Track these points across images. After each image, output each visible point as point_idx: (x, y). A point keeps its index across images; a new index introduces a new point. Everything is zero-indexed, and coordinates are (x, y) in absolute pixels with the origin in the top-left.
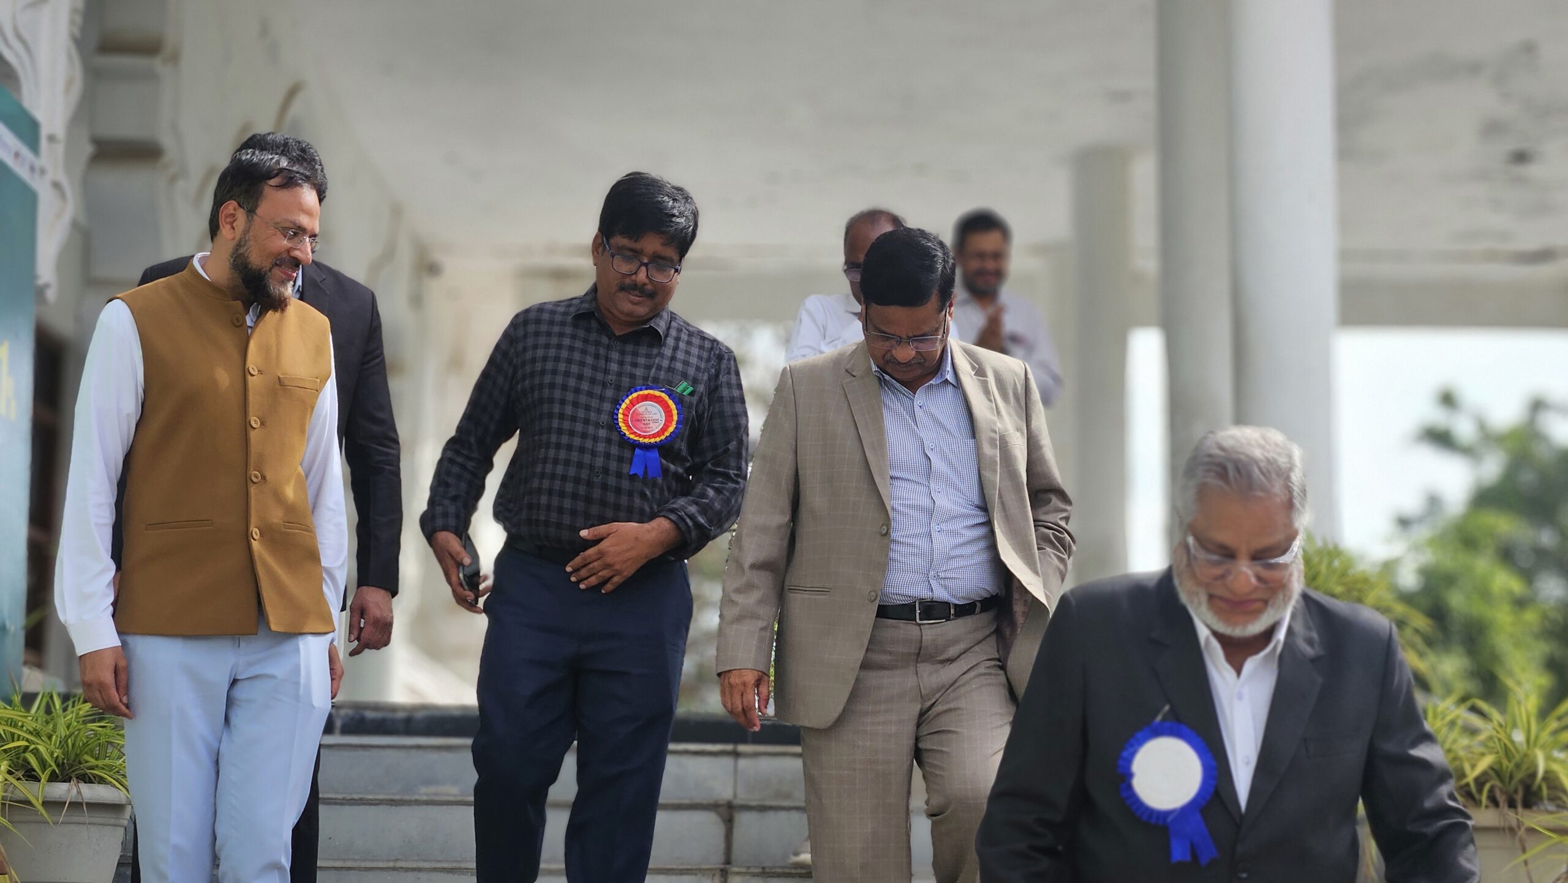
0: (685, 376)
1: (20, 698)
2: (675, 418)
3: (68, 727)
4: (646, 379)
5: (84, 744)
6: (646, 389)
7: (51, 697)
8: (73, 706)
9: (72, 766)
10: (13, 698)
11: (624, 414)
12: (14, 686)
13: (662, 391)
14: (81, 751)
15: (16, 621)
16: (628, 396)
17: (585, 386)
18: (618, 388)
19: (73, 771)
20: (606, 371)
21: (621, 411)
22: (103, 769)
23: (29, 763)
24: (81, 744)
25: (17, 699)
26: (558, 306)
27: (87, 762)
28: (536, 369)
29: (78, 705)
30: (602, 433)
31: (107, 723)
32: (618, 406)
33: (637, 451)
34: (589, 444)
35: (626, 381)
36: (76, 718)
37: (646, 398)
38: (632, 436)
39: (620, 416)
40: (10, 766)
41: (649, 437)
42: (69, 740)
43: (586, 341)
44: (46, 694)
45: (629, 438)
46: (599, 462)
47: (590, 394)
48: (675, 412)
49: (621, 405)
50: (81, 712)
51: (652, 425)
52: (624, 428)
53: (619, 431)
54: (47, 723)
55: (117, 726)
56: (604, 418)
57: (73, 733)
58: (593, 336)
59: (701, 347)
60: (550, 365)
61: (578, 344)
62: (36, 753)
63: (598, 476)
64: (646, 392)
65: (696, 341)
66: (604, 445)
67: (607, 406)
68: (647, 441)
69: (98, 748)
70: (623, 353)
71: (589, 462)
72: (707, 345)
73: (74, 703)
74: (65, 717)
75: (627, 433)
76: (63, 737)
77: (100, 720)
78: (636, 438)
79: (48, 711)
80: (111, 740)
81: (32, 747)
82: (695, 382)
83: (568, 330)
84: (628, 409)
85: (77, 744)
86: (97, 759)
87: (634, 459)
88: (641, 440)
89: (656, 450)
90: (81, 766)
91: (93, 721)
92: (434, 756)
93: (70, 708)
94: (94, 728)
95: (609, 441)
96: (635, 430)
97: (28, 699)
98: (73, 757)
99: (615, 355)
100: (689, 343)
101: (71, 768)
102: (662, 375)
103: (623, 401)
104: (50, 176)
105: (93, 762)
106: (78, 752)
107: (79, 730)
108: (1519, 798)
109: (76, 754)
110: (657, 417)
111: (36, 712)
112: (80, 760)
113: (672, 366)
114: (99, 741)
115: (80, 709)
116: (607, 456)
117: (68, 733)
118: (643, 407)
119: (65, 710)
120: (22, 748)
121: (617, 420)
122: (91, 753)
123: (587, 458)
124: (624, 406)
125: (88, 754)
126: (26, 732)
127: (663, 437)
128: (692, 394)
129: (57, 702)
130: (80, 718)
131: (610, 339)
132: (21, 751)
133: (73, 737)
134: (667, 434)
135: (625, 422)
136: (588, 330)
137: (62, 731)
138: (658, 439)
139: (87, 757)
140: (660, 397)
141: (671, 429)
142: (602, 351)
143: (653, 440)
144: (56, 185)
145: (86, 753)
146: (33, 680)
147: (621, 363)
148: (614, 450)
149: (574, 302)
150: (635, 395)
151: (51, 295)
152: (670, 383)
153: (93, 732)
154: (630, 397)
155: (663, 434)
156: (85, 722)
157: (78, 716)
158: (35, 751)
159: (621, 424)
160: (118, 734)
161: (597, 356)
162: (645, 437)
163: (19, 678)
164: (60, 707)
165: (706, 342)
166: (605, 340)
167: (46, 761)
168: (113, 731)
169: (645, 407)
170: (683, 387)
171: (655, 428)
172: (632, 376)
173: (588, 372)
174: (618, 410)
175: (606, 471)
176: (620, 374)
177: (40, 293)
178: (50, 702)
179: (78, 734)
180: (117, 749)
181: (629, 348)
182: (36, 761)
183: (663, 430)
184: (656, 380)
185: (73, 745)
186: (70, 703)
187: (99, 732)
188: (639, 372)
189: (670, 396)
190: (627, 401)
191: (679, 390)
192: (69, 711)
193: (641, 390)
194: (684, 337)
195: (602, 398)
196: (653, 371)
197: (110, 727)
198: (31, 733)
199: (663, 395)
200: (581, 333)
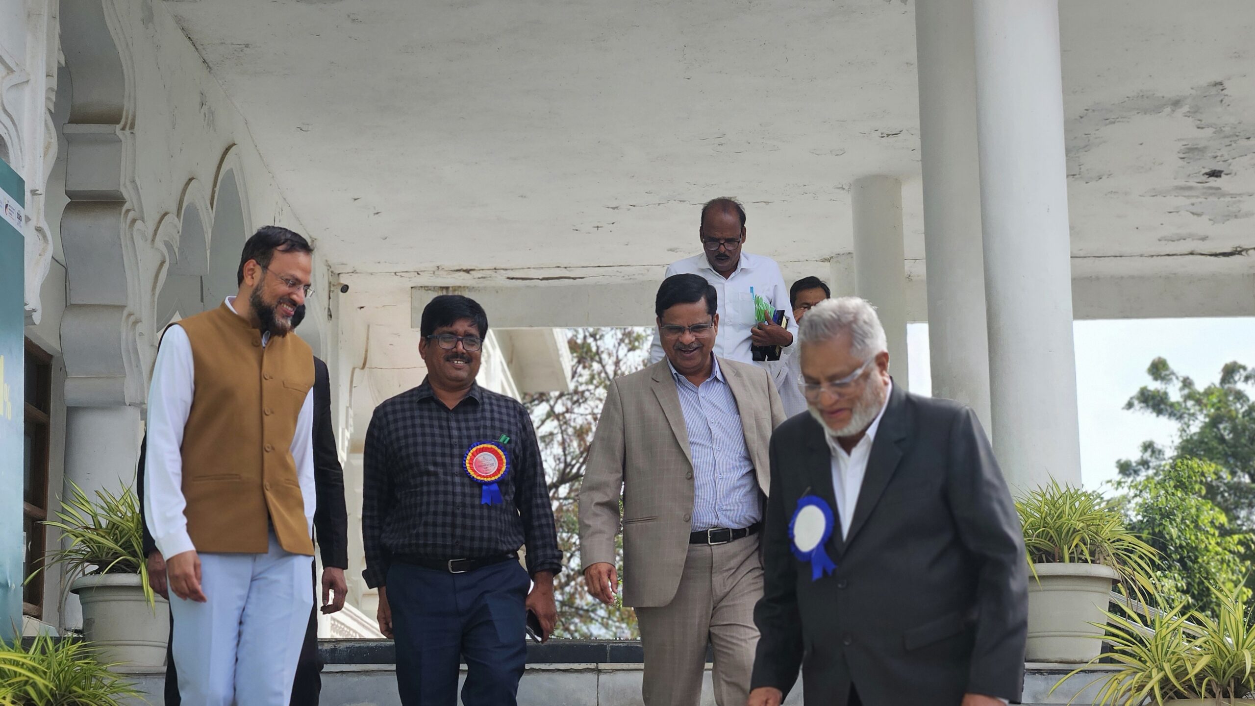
0: (502, 430)
1: (20, 641)
2: (505, 461)
3: (60, 665)
4: (478, 437)
5: (73, 678)
6: (481, 444)
7: (46, 640)
8: (63, 648)
9: (63, 696)
10: (14, 642)
11: (470, 463)
12: (15, 631)
13: (492, 444)
14: (71, 684)
15: (16, 580)
16: (469, 451)
17: (438, 450)
18: (461, 447)
19: (65, 700)
20: (450, 437)
21: (467, 461)
22: (89, 697)
23: (28, 694)
24: (70, 678)
25: (18, 643)
26: (404, 397)
27: (75, 692)
28: (401, 445)
29: (67, 647)
30: (457, 479)
31: (91, 660)
32: (464, 459)
33: (484, 487)
34: (450, 488)
35: (465, 441)
36: (66, 657)
37: (483, 450)
38: (479, 478)
39: (468, 465)
40: (14, 698)
41: (490, 476)
42: (61, 675)
43: (431, 418)
44: (41, 638)
45: (477, 479)
46: (459, 499)
47: (443, 455)
48: (504, 457)
49: (466, 457)
50: (70, 652)
51: (489, 468)
52: (472, 473)
53: (469, 476)
54: (43, 661)
55: (99, 663)
56: (456, 469)
57: (64, 669)
58: (435, 414)
59: (507, 407)
60: (411, 440)
61: (427, 422)
62: (34, 685)
63: (458, 509)
64: (482, 446)
65: (502, 403)
66: (460, 487)
67: (457, 461)
68: (489, 479)
69: (84, 681)
70: (458, 421)
71: (452, 500)
72: (511, 405)
73: (64, 644)
74: (56, 657)
75: (475, 476)
76: (56, 672)
77: (85, 658)
78: (482, 479)
79: (43, 652)
80: (93, 674)
81: (31, 681)
82: (509, 433)
83: (417, 413)
84: (472, 459)
85: (67, 678)
86: (83, 689)
87: (483, 494)
88: (485, 479)
89: (496, 484)
90: (71, 695)
91: (80, 659)
92: (355, 679)
93: (61, 648)
94: (81, 664)
95: (463, 485)
96: (480, 473)
97: (27, 643)
98: (63, 688)
99: (453, 424)
100: (499, 406)
101: (62, 698)
102: (489, 432)
103: (467, 454)
104: (33, 223)
105: (80, 691)
106: (68, 684)
107: (69, 667)
108: (1231, 690)
109: (66, 686)
110: (492, 462)
111: (33, 654)
112: (70, 691)
113: (493, 424)
114: (85, 675)
115: (69, 650)
116: (464, 494)
117: (59, 669)
118: (481, 457)
119: (57, 650)
120: (23, 682)
121: (466, 468)
122: (78, 684)
123: (450, 498)
124: (468, 458)
125: (76, 686)
126: (26, 669)
127: (499, 475)
128: (509, 442)
129: (50, 644)
130: (69, 657)
131: (447, 413)
132: (22, 685)
133: (63, 672)
134: (502, 472)
135: (472, 468)
136: (430, 410)
137: (55, 667)
138: (496, 477)
139: (75, 688)
140: (491, 448)
141: (504, 469)
142: (444, 423)
143: (493, 479)
144: (39, 230)
145: (75, 685)
146: (31, 627)
147: (459, 429)
148: (467, 490)
149: (415, 392)
150: (474, 449)
151: (37, 318)
152: (494, 437)
153: (80, 668)
154: (471, 451)
155: (499, 473)
156: (73, 660)
157: (68, 655)
158: (33, 684)
159: (469, 471)
160: (99, 669)
161: (441, 427)
162: (487, 477)
163: (20, 625)
164: (53, 648)
165: (509, 403)
166: (444, 415)
167: (43, 692)
168: (95, 667)
169: (482, 457)
170: (504, 439)
171: (493, 469)
172: (469, 437)
173: (438, 440)
174: (465, 461)
175: (464, 505)
176: (460, 437)
177: (29, 316)
178: (45, 645)
179: (68, 669)
180: (99, 680)
181: (461, 417)
182: (34, 692)
183: (499, 470)
184: (485, 436)
185: (64, 679)
186: (61, 644)
187: (85, 668)
188: (473, 433)
189: (498, 446)
190: (470, 454)
191: (501, 440)
192: (59, 652)
193: (477, 445)
194: (494, 402)
195: (452, 456)
196: (482, 431)
197: (93, 663)
198: (30, 670)
199: (493, 446)
200: (426, 413)
